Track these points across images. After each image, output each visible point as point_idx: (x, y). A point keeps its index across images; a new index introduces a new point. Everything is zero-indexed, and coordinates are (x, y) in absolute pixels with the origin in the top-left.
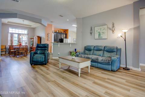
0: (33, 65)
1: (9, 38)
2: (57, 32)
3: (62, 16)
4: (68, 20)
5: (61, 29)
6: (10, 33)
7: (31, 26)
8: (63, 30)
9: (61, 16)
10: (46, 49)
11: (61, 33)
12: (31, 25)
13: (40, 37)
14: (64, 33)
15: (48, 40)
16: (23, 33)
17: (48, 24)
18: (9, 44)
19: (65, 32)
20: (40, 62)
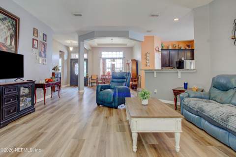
0: (101, 106)
1: (101, 66)
2: (170, 48)
3: (157, 16)
4: (176, 20)
5: (179, 42)
6: (103, 58)
7: (126, 45)
8: (184, 42)
9: (153, 16)
10: (124, 82)
11: (180, 49)
12: (125, 43)
13: (136, 61)
14: (187, 48)
15: (147, 66)
16: (118, 57)
17: (146, 38)
18: (101, 73)
19: (188, 46)
20: (108, 103)
